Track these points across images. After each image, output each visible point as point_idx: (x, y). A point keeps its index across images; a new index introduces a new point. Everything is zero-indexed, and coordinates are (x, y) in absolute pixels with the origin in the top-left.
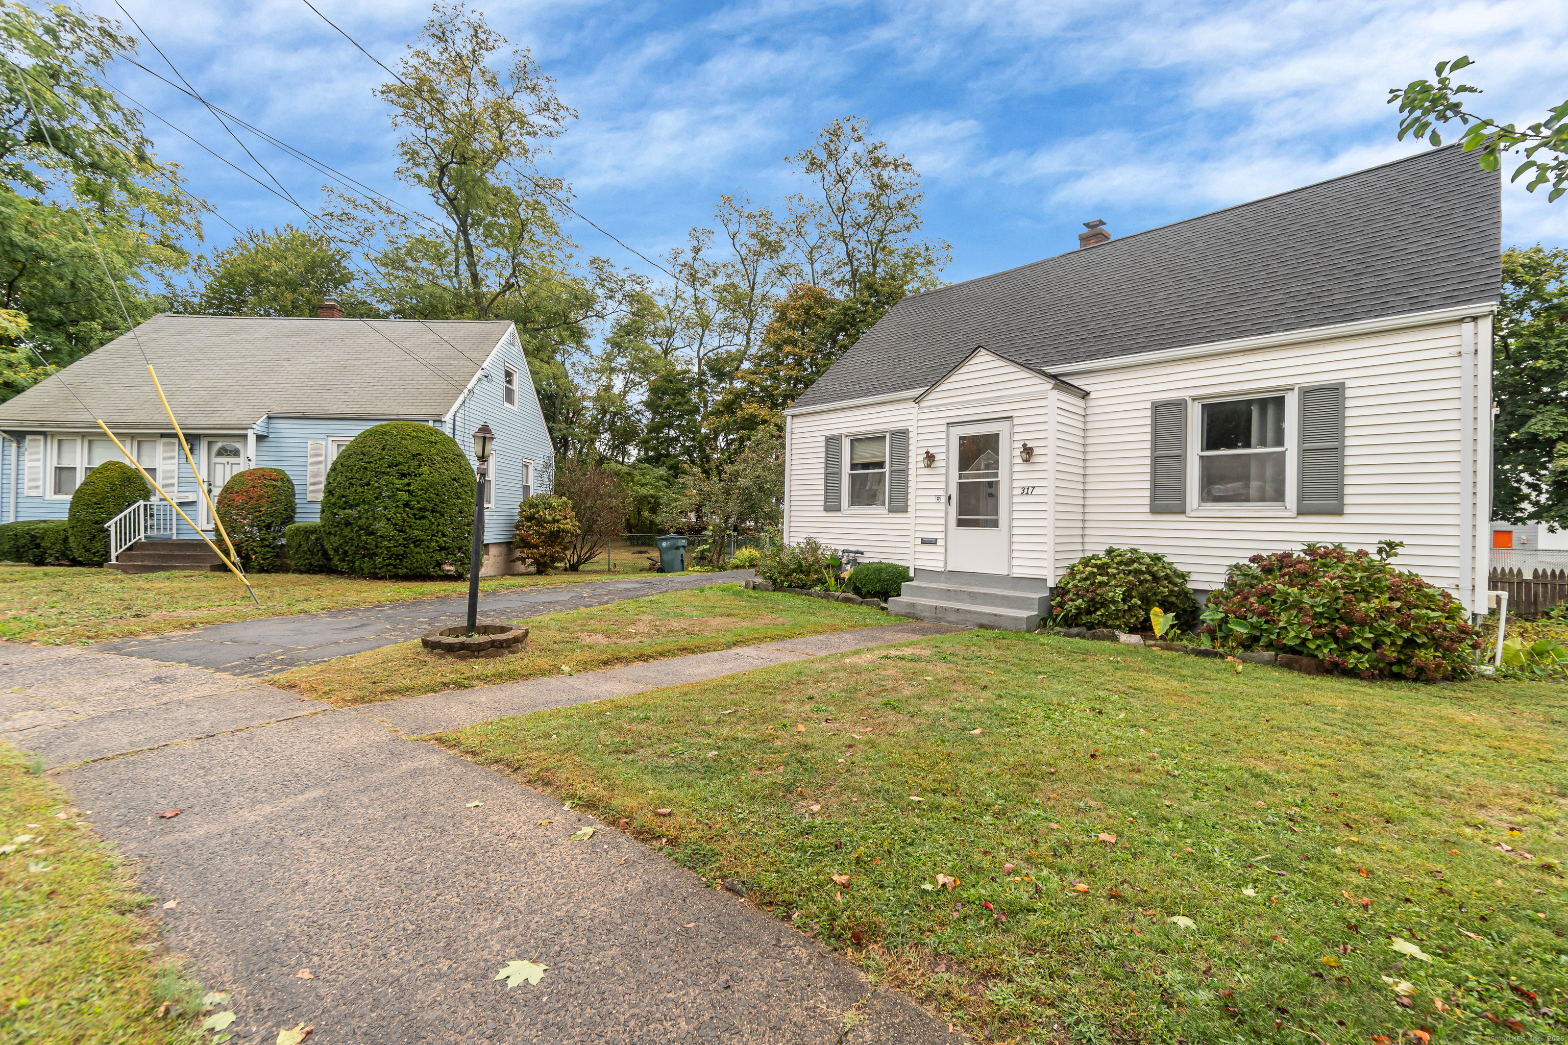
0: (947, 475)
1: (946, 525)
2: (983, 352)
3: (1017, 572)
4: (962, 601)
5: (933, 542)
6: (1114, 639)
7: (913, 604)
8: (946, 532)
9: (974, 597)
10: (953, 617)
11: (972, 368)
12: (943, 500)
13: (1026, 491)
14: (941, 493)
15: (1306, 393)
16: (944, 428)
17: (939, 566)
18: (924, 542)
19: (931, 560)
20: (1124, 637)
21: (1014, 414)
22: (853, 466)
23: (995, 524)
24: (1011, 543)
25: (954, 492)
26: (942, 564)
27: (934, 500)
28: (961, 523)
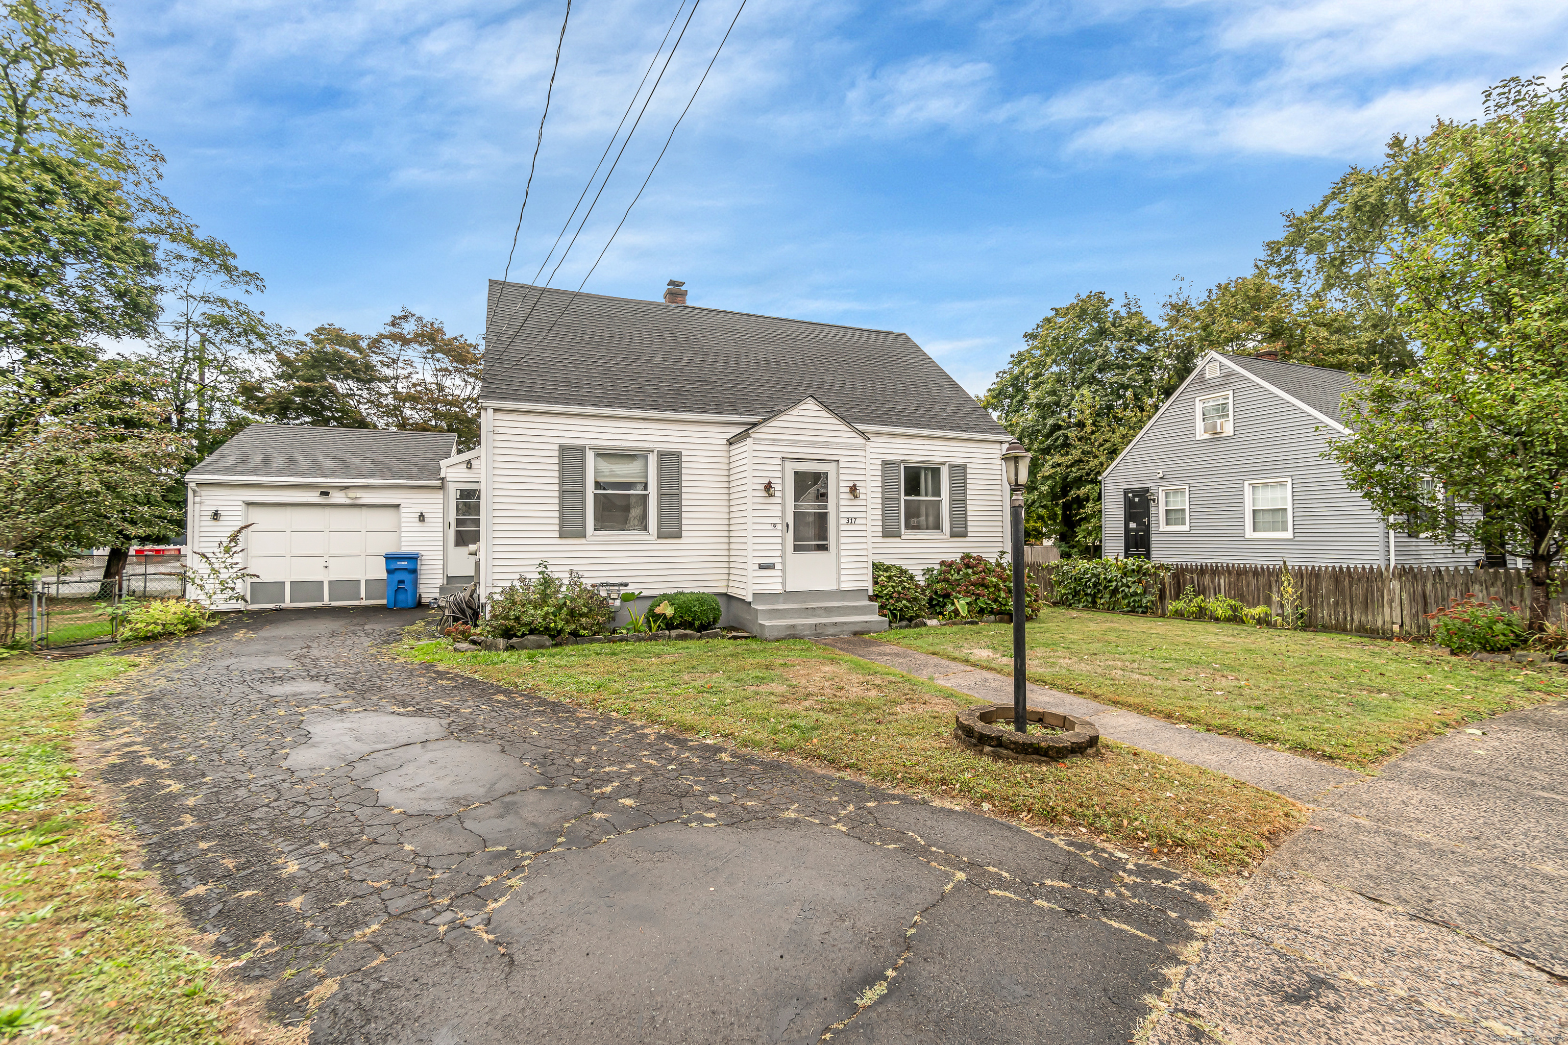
0: (783, 505)
1: (783, 550)
2: (810, 401)
3: (845, 586)
4: (819, 616)
5: (771, 566)
6: (925, 624)
7: (793, 626)
8: (783, 556)
9: (828, 611)
10: (831, 631)
11: (802, 412)
12: (779, 527)
13: (850, 521)
14: (777, 521)
15: (952, 467)
16: (779, 462)
17: (777, 588)
18: (762, 567)
19: (771, 583)
20: (929, 622)
21: (841, 458)
22: (598, 485)
23: (824, 548)
24: (839, 562)
25: (790, 520)
26: (780, 586)
27: (771, 527)
28: (797, 548)
